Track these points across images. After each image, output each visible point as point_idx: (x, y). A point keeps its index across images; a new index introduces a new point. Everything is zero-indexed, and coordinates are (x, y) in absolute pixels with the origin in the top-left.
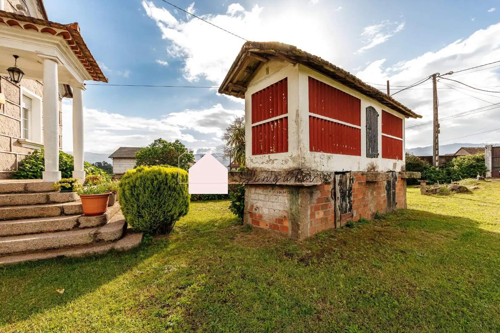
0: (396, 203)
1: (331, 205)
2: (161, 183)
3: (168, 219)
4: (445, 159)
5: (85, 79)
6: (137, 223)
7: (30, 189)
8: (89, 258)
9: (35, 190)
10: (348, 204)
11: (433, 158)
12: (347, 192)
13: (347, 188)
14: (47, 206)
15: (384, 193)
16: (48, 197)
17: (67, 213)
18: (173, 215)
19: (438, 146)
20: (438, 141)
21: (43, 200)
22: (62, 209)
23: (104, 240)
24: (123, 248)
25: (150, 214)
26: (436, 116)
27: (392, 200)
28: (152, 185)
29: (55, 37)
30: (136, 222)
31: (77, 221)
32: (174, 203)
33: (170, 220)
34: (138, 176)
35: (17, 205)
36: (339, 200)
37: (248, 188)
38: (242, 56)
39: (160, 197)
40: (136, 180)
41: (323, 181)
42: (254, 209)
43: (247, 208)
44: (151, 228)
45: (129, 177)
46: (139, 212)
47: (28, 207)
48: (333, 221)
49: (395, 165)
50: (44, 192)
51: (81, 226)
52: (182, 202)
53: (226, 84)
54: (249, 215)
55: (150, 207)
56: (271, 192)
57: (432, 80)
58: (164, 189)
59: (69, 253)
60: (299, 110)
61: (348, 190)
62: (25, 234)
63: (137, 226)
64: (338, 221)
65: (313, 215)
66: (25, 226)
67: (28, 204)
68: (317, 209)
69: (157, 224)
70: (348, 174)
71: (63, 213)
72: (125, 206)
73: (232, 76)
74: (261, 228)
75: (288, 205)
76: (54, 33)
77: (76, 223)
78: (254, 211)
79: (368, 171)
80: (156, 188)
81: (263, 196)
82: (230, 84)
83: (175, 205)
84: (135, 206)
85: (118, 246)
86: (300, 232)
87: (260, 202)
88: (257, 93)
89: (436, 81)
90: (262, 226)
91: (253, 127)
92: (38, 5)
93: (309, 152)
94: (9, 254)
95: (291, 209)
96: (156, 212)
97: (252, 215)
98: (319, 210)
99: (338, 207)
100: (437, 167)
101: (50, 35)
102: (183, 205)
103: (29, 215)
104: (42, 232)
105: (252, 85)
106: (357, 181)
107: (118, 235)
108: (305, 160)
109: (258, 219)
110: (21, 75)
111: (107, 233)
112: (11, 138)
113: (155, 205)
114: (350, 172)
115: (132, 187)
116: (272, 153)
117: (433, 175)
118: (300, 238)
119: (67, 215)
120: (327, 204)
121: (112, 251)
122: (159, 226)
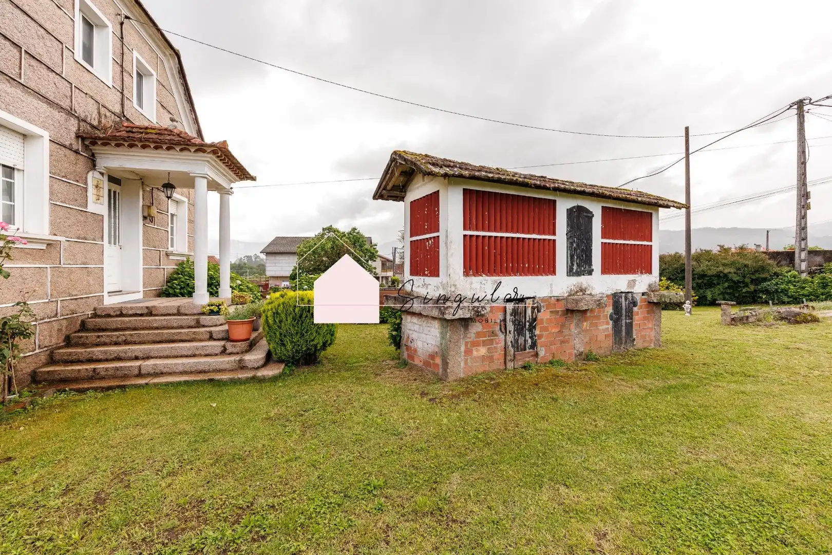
0: (634, 339)
1: (499, 341)
2: (303, 310)
3: (311, 349)
4: (824, 258)
5: (232, 182)
6: (280, 352)
7: (182, 311)
8: (234, 382)
9: (187, 312)
10: (530, 341)
11: (797, 255)
12: (528, 324)
13: (527, 319)
14: (197, 330)
15: (608, 323)
16: (198, 321)
17: (215, 338)
18: (317, 345)
19: (806, 233)
20: (806, 224)
21: (193, 323)
22: (211, 333)
23: (247, 367)
24: (264, 376)
25: (292, 342)
26: (803, 177)
27: (624, 334)
28: (294, 311)
29: (205, 155)
30: (278, 350)
31: (224, 346)
32: (317, 332)
33: (313, 350)
34: (281, 303)
35: (172, 328)
36: (512, 334)
37: (404, 315)
38: (391, 164)
39: (301, 325)
40: (279, 305)
41: (473, 313)
42: (409, 342)
43: (403, 339)
44: (293, 358)
45: (272, 303)
46: (281, 340)
47: (183, 331)
48: (503, 361)
49: (632, 283)
50: (194, 314)
51: (227, 351)
52: (326, 331)
53: (380, 191)
54: (405, 348)
55: (292, 335)
56: (425, 322)
57: (795, 111)
58: (307, 316)
59: (217, 377)
60: (449, 231)
61: (528, 321)
62: (181, 356)
63: (280, 355)
64: (510, 360)
65: (468, 352)
66: (181, 348)
67: (182, 327)
68: (475, 344)
69: (299, 353)
70: (529, 301)
71: (211, 338)
72: (268, 333)
73: (384, 183)
74: (416, 365)
75: (439, 339)
76: (204, 151)
77: (223, 348)
78: (409, 344)
79: (569, 296)
80: (298, 315)
81: (418, 326)
82: (384, 191)
83: (319, 334)
84: (278, 333)
85: (260, 374)
86: (448, 371)
87: (415, 333)
88: (415, 201)
89: (803, 111)
90: (417, 362)
91: (411, 242)
92: (185, 94)
93: (462, 278)
94: (170, 374)
95: (441, 344)
96: (299, 340)
97: (408, 348)
98: (478, 346)
99: (509, 343)
100: (803, 272)
101: (201, 154)
102: (327, 334)
103: (184, 338)
104: (194, 356)
105: (410, 191)
106: (547, 309)
107: (261, 363)
108: (456, 288)
109: (413, 353)
110: (173, 189)
111: (250, 361)
112: (160, 251)
113: (297, 333)
114: (534, 298)
115: (274, 313)
116: (427, 275)
117: (792, 287)
118: (448, 378)
119: (215, 340)
120: (493, 339)
121: (254, 378)
122: (302, 356)
